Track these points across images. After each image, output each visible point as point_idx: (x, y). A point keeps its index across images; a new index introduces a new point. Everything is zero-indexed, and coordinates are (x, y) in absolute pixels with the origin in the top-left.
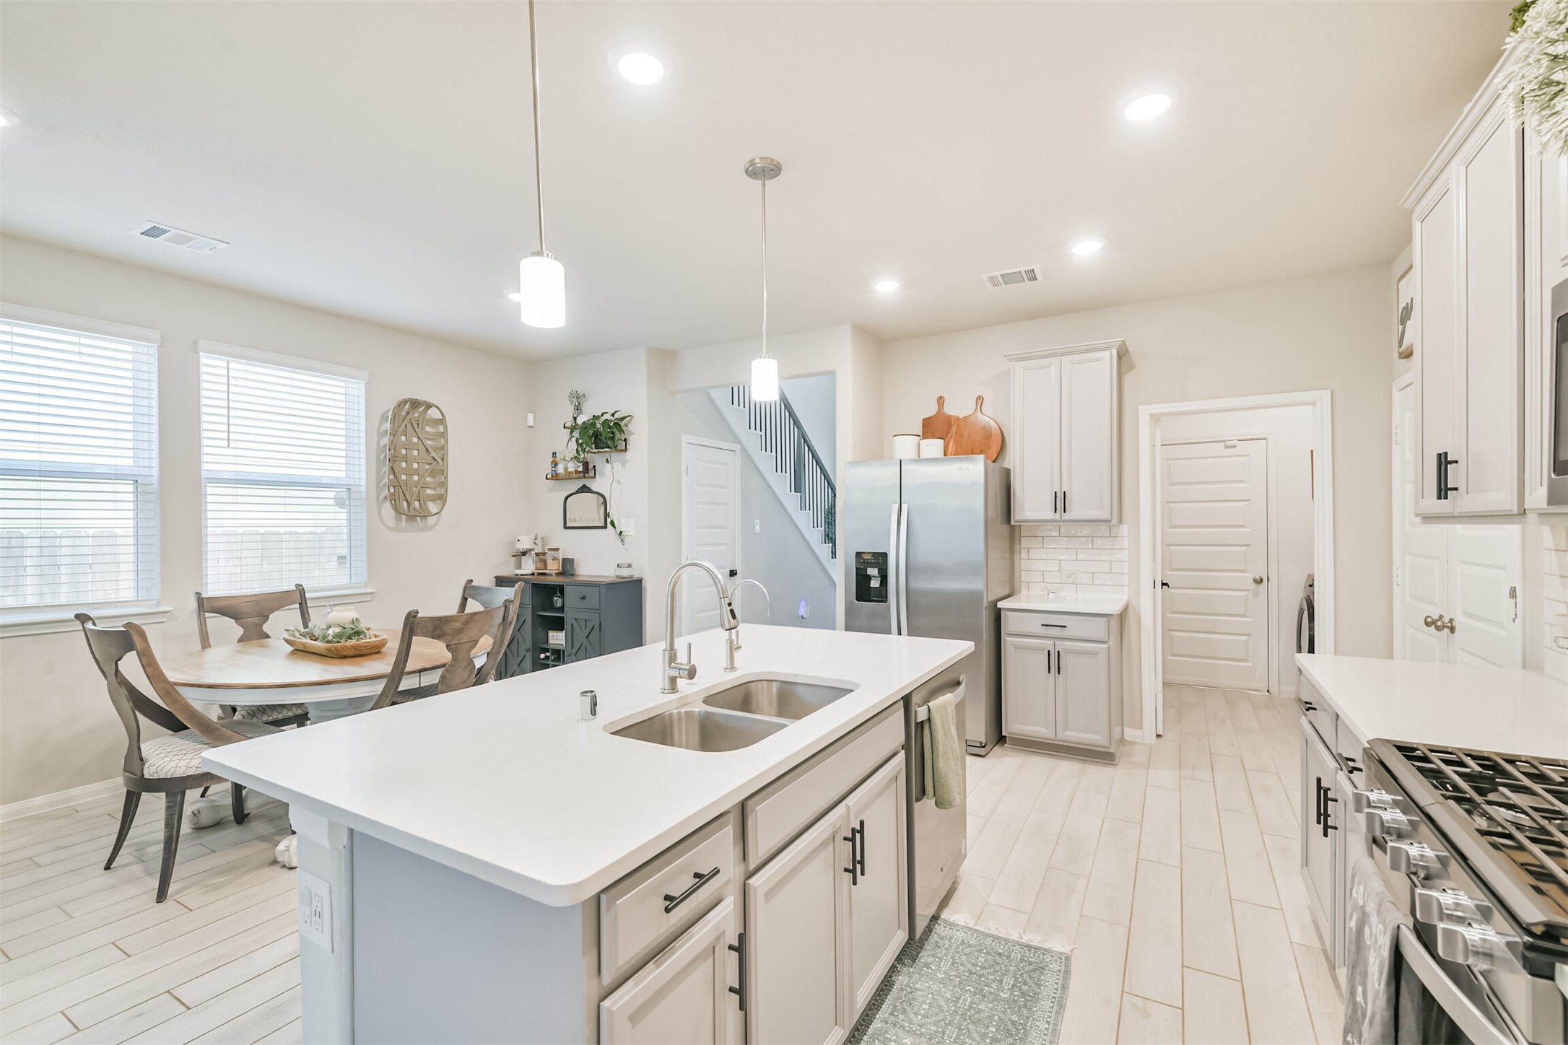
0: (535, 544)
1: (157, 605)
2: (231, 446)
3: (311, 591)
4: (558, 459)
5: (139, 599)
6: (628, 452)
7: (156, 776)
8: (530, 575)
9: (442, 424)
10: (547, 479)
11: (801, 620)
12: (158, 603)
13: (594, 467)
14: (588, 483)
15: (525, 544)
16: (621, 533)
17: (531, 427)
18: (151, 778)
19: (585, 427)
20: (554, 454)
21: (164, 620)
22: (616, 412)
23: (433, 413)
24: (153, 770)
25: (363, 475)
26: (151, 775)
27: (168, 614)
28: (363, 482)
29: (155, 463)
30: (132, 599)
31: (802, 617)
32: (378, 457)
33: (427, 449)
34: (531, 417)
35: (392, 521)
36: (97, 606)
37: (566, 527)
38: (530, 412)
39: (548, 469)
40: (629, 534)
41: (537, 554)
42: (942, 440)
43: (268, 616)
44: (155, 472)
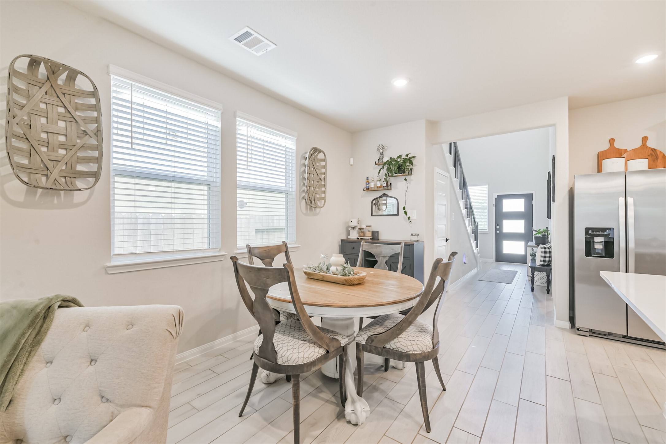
0: (358, 223)
1: (220, 251)
2: (248, 168)
3: (290, 244)
4: (370, 181)
5: (211, 248)
6: (412, 175)
7: (286, 364)
8: (356, 239)
9: (325, 161)
10: (364, 190)
11: (464, 264)
12: (220, 250)
13: (391, 184)
14: (387, 192)
15: (354, 224)
16: (409, 218)
17: (351, 165)
18: (284, 364)
19: (389, 163)
20: (367, 178)
21: (223, 259)
22: (409, 154)
23: (321, 156)
24: (285, 359)
25: (294, 186)
26: (284, 363)
27: (224, 256)
28: (294, 190)
29: (219, 175)
30: (206, 248)
31: (465, 263)
32: (300, 177)
33: (317, 174)
34: (352, 160)
35: (304, 211)
36: (196, 251)
37: (372, 215)
38: (352, 158)
39: (364, 185)
40: (413, 218)
41: (360, 229)
42: (647, 159)
43: (274, 258)
44: (219, 180)
